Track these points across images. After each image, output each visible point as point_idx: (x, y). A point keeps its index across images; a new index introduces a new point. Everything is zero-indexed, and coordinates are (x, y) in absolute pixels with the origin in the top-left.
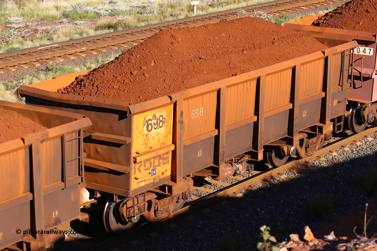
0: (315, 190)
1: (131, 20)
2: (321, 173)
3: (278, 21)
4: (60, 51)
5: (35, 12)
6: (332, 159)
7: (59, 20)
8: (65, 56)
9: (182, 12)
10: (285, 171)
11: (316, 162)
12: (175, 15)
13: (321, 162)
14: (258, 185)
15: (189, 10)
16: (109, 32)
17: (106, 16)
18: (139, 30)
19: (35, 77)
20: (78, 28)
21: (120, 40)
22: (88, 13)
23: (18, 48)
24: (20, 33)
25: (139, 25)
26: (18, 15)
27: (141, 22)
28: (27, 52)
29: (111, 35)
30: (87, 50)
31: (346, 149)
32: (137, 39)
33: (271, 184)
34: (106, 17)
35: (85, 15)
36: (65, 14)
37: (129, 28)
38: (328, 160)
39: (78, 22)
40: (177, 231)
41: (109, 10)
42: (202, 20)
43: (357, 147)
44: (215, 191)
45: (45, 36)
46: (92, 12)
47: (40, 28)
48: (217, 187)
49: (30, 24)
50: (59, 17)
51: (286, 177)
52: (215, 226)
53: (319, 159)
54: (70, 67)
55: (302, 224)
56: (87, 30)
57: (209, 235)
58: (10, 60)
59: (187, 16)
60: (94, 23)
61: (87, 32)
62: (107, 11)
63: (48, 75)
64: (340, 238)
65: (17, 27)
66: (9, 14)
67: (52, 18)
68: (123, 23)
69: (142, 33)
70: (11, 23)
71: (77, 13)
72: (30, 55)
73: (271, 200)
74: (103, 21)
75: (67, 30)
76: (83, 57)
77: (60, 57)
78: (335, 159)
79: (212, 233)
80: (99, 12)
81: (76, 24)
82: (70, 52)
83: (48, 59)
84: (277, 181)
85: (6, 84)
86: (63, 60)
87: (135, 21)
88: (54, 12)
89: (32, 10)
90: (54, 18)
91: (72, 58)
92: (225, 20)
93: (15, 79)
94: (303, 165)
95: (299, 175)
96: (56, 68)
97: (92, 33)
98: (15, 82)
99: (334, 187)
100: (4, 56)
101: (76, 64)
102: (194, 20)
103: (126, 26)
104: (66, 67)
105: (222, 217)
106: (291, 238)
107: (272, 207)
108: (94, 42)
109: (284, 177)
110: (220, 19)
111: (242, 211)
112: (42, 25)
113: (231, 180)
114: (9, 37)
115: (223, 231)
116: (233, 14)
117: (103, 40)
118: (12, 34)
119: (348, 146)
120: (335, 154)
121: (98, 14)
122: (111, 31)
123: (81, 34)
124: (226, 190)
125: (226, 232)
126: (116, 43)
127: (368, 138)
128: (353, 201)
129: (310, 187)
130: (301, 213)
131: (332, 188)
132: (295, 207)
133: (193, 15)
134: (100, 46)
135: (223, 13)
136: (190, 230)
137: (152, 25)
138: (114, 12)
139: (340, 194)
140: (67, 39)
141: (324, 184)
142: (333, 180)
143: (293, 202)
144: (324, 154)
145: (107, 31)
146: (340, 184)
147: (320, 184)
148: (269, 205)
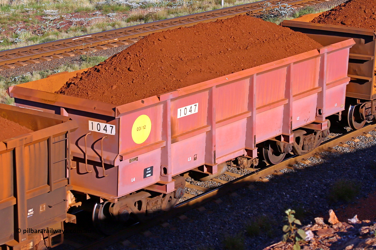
0: (338, 175)
1: (161, 12)
2: (344, 159)
3: (302, 13)
4: (93, 42)
5: (70, 4)
6: (354, 145)
7: (93, 13)
8: (98, 47)
9: (210, 5)
10: (309, 157)
11: (339, 148)
12: (204, 7)
13: (344, 148)
14: (283, 170)
15: (216, 2)
17: (137, 8)
18: (169, 22)
19: (70, 67)
20: (111, 20)
22: (120, 5)
23: (54, 39)
24: (55, 25)
25: (169, 17)
26: (53, 7)
27: (171, 14)
28: (62, 43)
29: (142, 27)
30: (119, 41)
31: (368, 135)
33: (296, 169)
34: (137, 10)
35: (118, 7)
36: (98, 7)
37: (159, 20)
38: (350, 147)
39: (110, 14)
40: (206, 214)
41: (140, 2)
42: (229, 12)
44: (242, 175)
45: (79, 27)
46: (124, 5)
47: (74, 20)
48: (244, 172)
49: (65, 16)
50: (92, 9)
51: (310, 162)
52: (242, 209)
53: (342, 145)
54: (103, 57)
55: (326, 207)
56: (119, 21)
57: (236, 218)
58: (45, 51)
59: (214, 8)
60: (126, 15)
61: (119, 24)
62: (138, 3)
63: (82, 65)
64: (363, 221)
65: (52, 19)
66: (45, 7)
67: (86, 11)
68: (154, 15)
69: (171, 25)
70: (46, 15)
71: (109, 5)
72: (64, 46)
73: (296, 184)
74: (134, 13)
75: (101, 22)
76: (115, 47)
77: (93, 47)
78: (358, 145)
79: (239, 216)
80: (130, 4)
81: (109, 16)
82: (103, 43)
83: (82, 50)
84: (301, 166)
85: (42, 73)
87: (165, 13)
88: (87, 5)
89: (67, 3)
90: (88, 10)
91: (105, 48)
92: (251, 12)
93: (51, 68)
94: (326, 150)
95: (323, 160)
96: (90, 58)
97: (124, 24)
98: (50, 72)
100: (40, 47)
101: (109, 54)
102: (221, 12)
103: (156, 18)
104: (99, 57)
105: (249, 200)
106: (316, 221)
107: (297, 191)
108: (126, 34)
109: (308, 163)
110: (246, 11)
111: (268, 195)
112: (76, 17)
114: (45, 29)
115: (249, 214)
116: (259, 6)
117: (135, 31)
118: (48, 25)
119: (369, 132)
120: (357, 140)
121: (129, 6)
122: (142, 23)
123: (113, 25)
124: (252, 175)
125: (253, 215)
126: (147, 34)
129: (334, 172)
130: (325, 197)
131: (355, 173)
132: (319, 191)
133: (220, 7)
134: (131, 37)
135: (250, 6)
136: (218, 213)
137: (181, 17)
138: (145, 4)
139: (362, 179)
140: (100, 30)
141: (346, 169)
142: (356, 165)
143: (317, 187)
144: (347, 140)
145: (139, 23)
146: (362, 169)
147: (343, 169)
148: (294, 189)
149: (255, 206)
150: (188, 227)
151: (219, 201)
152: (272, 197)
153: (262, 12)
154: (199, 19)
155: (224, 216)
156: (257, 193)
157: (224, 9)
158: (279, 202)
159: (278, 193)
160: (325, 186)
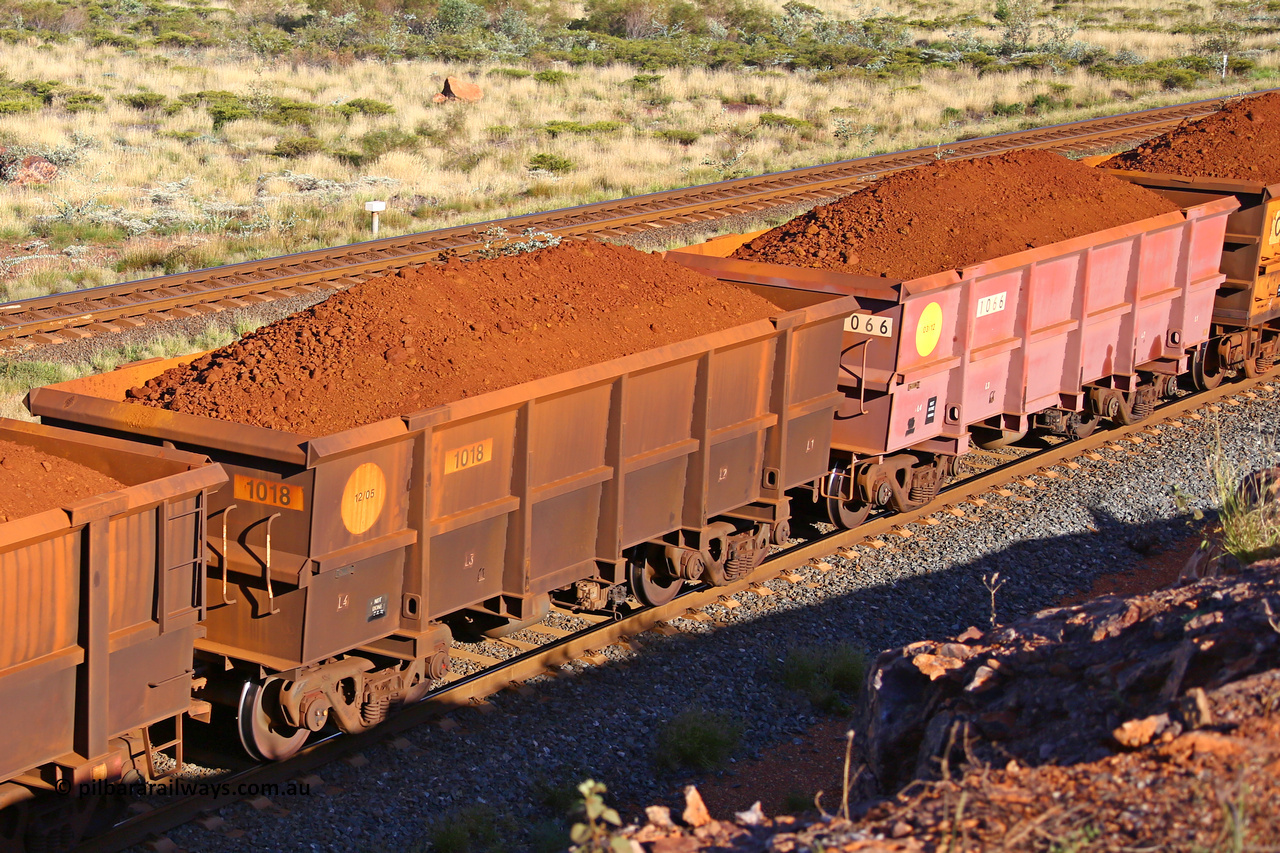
0: (681, 695)
1: (210, 246)
2: (698, 653)
4: (27, 323)
6: (725, 617)
7: (24, 243)
8: (38, 337)
9: (341, 230)
10: (604, 644)
11: (685, 622)
12: (325, 235)
13: (697, 624)
15: (358, 223)
16: (152, 276)
17: (145, 234)
18: (231, 272)
20: (73, 263)
21: (182, 298)
22: (98, 225)
25: (231, 260)
27: (237, 252)
29: (158, 285)
30: (96, 321)
31: (762, 591)
32: (226, 297)
33: (567, 678)
34: (145, 238)
35: (93, 230)
36: (40, 229)
37: (204, 266)
38: (715, 620)
39: (73, 248)
40: (324, 796)
41: (153, 219)
42: (393, 251)
43: (792, 588)
46: (110, 225)
50: (22, 234)
52: (422, 784)
53: (692, 615)
54: (50, 364)
56: (95, 269)
57: (406, 808)
59: (354, 240)
61: (96, 276)
62: (148, 222)
67: (6, 238)
68: (189, 254)
69: (237, 281)
71: (70, 224)
73: (568, 719)
74: (137, 248)
75: (45, 269)
76: (84, 338)
77: (24, 337)
78: (734, 617)
79: (414, 803)
80: (126, 223)
81: (68, 254)
82: (52, 325)
84: (583, 670)
86: (32, 345)
87: (222, 250)
88: (9, 223)
90: (10, 237)
91: (57, 340)
92: (452, 250)
94: (651, 629)
95: (641, 656)
96: (14, 368)
97: (109, 277)
99: (730, 690)
101: (67, 357)
102: (371, 250)
103: (196, 262)
104: (39, 363)
105: (440, 760)
106: (651, 816)
107: (570, 738)
108: (114, 302)
109: (599, 659)
110: (439, 249)
111: (493, 746)
113: (465, 666)
115: (442, 798)
116: (474, 236)
117: (138, 296)
119: (767, 583)
120: (733, 603)
121: (123, 228)
122: (158, 273)
123: (80, 279)
125: (451, 800)
126: (172, 304)
127: (820, 565)
128: (779, 728)
129: (670, 689)
130: (645, 755)
131: (726, 691)
132: (630, 740)
133: (369, 237)
134: (128, 313)
135: (449, 235)
136: (354, 793)
137: (263, 260)
138: (165, 225)
139: (746, 708)
140: (45, 292)
141: (704, 680)
142: (729, 670)
143: (625, 728)
144: (706, 603)
145: (150, 274)
146: (745, 681)
147: (696, 680)
148: (563, 732)
149: (458, 775)
150: (274, 829)
151: (359, 760)
152: (502, 752)
153: (481, 252)
154: (312, 269)
155: (373, 801)
156: (463, 740)
157: (378, 241)
158: (521, 768)
159: (519, 742)
160: (646, 723)
